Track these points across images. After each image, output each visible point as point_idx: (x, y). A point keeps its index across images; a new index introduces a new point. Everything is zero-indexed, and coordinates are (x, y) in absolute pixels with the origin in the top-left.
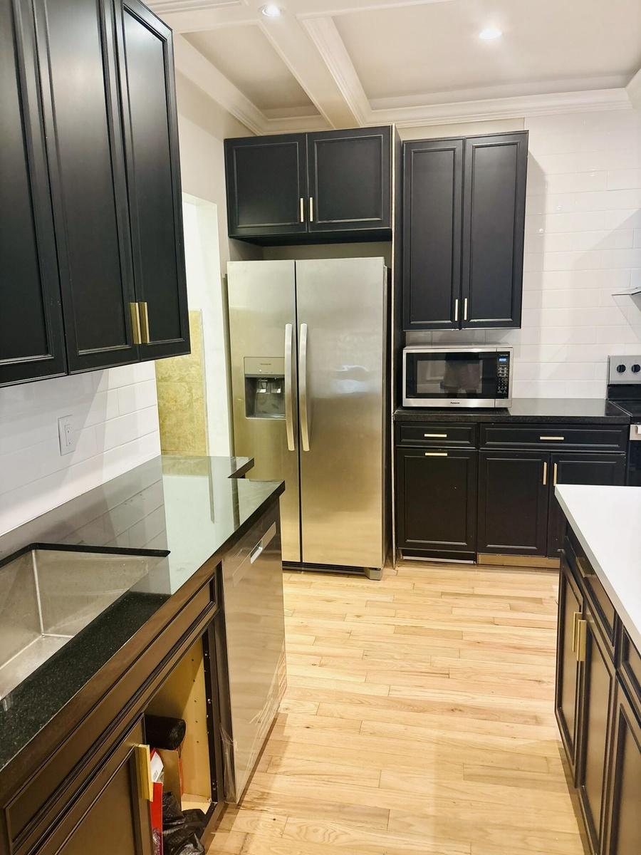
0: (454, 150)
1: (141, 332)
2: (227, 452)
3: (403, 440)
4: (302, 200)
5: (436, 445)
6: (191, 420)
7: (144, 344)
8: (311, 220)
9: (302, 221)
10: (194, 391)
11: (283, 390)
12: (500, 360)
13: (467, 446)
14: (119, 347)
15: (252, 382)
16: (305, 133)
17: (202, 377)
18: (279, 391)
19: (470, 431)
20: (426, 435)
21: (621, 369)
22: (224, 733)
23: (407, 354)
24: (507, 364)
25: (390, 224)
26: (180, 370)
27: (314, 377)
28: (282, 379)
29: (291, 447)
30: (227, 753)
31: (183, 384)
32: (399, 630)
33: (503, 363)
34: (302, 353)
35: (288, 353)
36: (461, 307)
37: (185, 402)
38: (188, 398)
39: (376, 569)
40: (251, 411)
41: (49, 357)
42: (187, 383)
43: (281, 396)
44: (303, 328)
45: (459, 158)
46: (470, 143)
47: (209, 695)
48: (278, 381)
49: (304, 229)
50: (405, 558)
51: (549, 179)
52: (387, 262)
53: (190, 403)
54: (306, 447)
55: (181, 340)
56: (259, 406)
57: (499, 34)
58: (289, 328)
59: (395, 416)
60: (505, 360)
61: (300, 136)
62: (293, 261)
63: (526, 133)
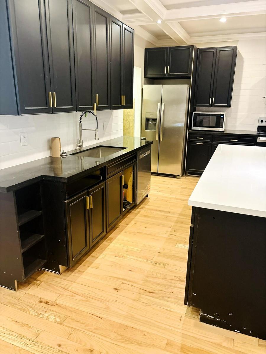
0: (214, 51)
1: (123, 103)
2: (139, 136)
3: (191, 139)
4: (166, 67)
5: (200, 141)
6: (129, 133)
7: (124, 105)
8: (168, 73)
9: (165, 73)
10: (130, 124)
11: (156, 123)
12: (221, 116)
13: (209, 141)
14: (119, 105)
15: (148, 120)
16: (168, 47)
17: (133, 120)
18: (155, 123)
19: (210, 137)
20: (197, 138)
21: (262, 121)
22: (136, 189)
23: (194, 114)
24: (223, 118)
25: (191, 75)
26: (127, 117)
27: (165, 119)
28: (156, 119)
29: (157, 139)
30: (136, 194)
31: (127, 122)
32: (182, 188)
33: (222, 117)
34: (162, 112)
35: (158, 112)
36: (212, 100)
37: (127, 127)
38: (128, 126)
39: (179, 176)
40: (147, 129)
41: (108, 106)
42: (128, 121)
43: (155, 124)
44: (163, 104)
45: (215, 54)
46: (219, 50)
47: (133, 179)
48: (154, 120)
49: (166, 76)
50: (189, 175)
51: (244, 60)
52: (189, 86)
53: (129, 128)
54: (161, 139)
55: (131, 105)
56: (149, 127)
57: (226, 20)
58: (159, 104)
59: (189, 132)
60: (223, 117)
61: (167, 48)
62: (162, 85)
63: (236, 47)
